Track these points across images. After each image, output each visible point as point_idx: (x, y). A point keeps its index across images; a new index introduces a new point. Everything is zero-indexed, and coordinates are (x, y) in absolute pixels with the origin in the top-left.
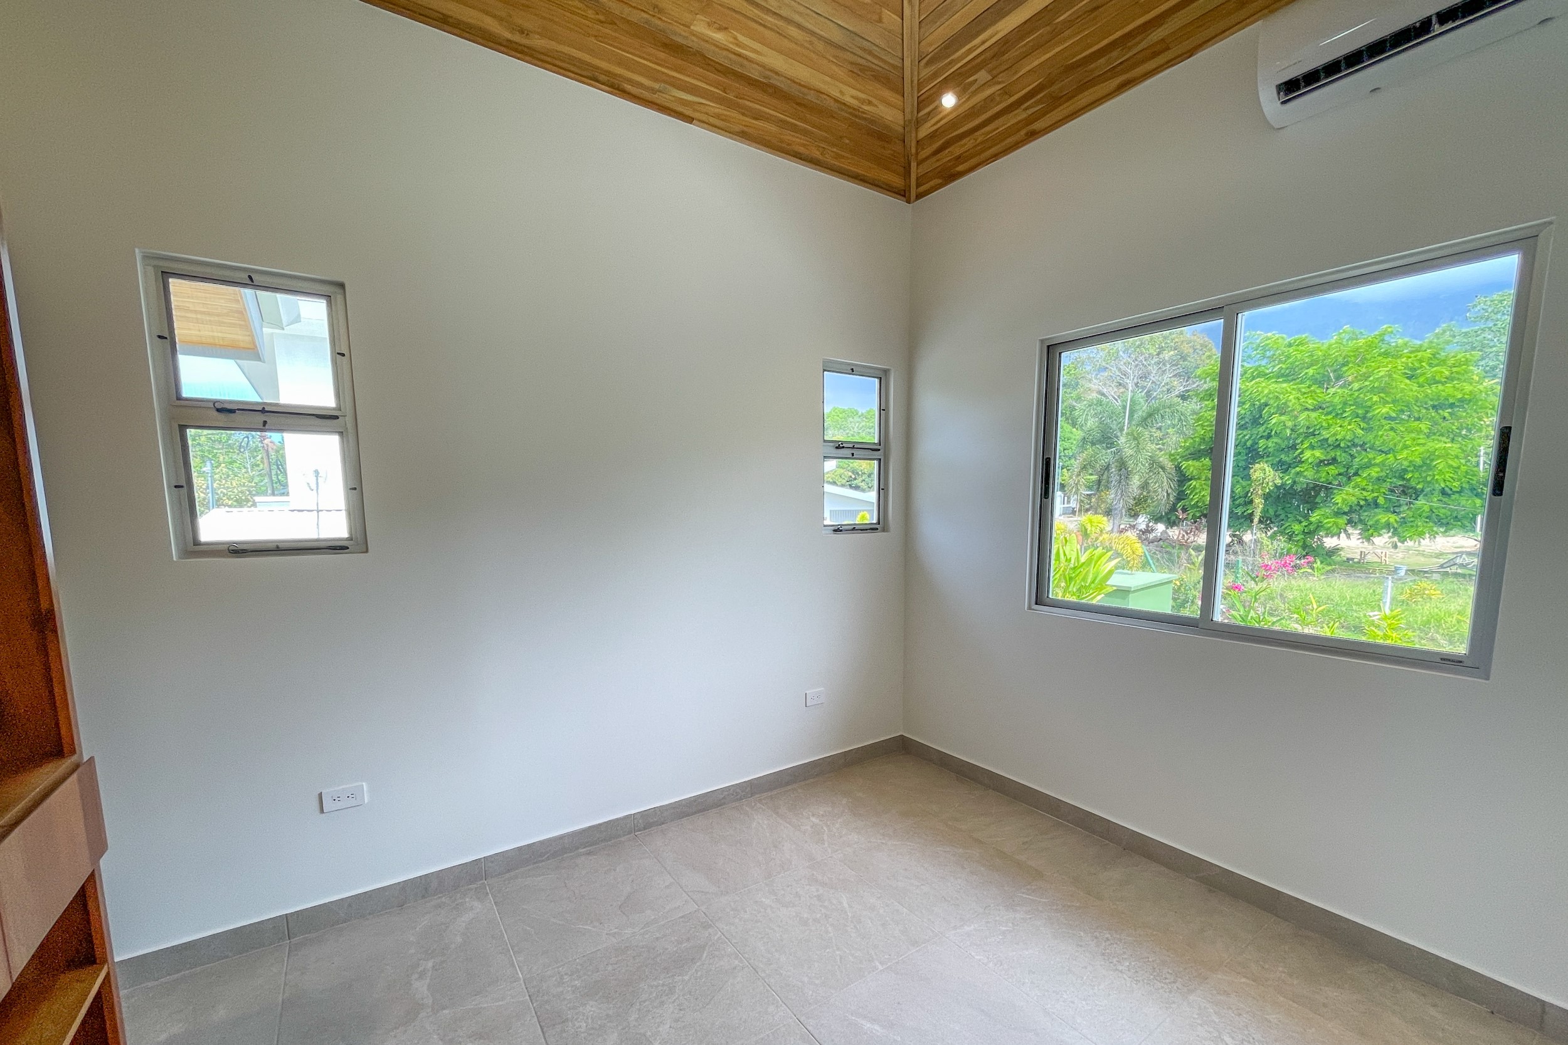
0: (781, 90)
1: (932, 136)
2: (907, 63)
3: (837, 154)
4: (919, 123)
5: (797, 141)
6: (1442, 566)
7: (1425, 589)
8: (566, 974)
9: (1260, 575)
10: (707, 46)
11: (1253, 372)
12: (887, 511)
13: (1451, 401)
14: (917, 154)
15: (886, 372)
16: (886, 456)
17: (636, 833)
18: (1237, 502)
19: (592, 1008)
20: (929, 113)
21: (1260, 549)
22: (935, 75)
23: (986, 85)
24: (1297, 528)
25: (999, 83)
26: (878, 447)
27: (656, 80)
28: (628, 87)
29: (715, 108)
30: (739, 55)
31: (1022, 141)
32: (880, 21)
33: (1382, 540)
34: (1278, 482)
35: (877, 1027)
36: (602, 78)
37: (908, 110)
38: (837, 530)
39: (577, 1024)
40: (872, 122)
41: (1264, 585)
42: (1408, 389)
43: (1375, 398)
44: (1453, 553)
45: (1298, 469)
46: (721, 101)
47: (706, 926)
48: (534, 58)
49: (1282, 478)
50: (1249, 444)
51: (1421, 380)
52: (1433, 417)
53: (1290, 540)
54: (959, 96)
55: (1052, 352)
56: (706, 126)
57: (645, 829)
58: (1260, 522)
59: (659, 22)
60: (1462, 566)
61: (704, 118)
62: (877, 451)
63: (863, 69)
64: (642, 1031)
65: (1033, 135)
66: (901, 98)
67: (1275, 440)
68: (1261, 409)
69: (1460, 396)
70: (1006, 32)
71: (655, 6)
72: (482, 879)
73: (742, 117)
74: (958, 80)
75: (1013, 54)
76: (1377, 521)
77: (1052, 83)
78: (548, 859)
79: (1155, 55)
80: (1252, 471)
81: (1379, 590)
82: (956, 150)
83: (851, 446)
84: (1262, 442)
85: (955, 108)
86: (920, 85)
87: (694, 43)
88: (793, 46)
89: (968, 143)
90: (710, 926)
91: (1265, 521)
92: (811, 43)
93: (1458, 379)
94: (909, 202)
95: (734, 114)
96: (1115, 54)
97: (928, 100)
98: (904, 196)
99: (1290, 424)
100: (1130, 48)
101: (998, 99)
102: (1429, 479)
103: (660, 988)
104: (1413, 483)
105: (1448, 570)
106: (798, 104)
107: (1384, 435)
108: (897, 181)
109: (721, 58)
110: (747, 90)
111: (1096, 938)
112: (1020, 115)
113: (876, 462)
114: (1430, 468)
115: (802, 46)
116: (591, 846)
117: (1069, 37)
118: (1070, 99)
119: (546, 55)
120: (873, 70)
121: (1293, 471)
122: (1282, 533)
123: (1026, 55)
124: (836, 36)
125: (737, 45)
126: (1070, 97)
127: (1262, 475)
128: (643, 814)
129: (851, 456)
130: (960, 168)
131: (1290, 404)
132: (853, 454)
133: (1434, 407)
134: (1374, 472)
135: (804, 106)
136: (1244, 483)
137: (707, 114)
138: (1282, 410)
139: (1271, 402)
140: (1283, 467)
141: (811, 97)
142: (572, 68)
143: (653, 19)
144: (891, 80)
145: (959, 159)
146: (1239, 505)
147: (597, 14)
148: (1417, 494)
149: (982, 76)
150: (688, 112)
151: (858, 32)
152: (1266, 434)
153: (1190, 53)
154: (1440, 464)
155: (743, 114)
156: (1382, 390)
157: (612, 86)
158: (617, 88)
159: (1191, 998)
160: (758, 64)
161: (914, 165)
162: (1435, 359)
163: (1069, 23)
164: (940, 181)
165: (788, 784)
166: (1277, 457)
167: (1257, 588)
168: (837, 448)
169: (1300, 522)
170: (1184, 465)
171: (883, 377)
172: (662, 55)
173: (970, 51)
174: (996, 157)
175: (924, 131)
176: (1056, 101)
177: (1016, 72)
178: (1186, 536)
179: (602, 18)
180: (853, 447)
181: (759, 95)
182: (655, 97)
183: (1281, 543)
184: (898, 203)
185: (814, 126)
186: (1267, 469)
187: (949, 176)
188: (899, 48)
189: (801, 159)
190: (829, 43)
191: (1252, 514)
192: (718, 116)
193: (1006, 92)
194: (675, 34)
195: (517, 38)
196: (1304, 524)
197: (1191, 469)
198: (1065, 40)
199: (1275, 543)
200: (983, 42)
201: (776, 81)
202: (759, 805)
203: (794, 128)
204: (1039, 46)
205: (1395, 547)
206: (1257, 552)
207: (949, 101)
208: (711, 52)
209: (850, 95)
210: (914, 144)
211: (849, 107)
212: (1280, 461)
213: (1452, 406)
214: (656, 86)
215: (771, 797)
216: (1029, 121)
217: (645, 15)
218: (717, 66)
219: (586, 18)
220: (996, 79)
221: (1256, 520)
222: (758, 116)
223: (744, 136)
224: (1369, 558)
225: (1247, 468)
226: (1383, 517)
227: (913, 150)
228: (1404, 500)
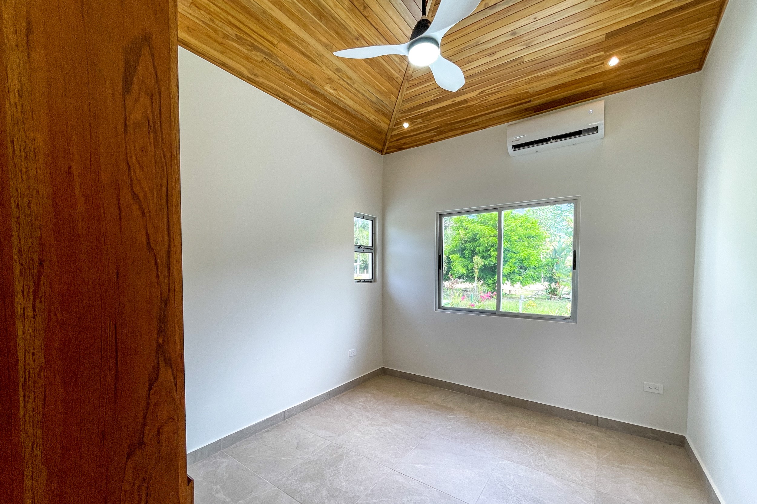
0: (349, 112)
1: (396, 135)
2: (395, 111)
3: (362, 135)
4: (393, 130)
5: (348, 129)
6: (534, 295)
7: (531, 304)
8: (289, 476)
9: (480, 300)
10: (327, 93)
11: (472, 221)
12: (376, 275)
13: (533, 235)
14: (390, 139)
15: (374, 218)
16: (375, 251)
17: (286, 420)
18: (469, 271)
19: (308, 485)
20: (398, 128)
21: (478, 290)
22: (403, 117)
23: (420, 123)
24: (490, 281)
25: (424, 124)
26: (372, 248)
27: (302, 100)
28: (290, 101)
29: (322, 113)
30: (338, 99)
31: (428, 142)
32: (390, 98)
33: (518, 285)
34: (483, 263)
35: (422, 466)
36: (281, 95)
37: (391, 125)
38: (359, 282)
39: (306, 491)
40: (377, 127)
41: (481, 304)
42: (521, 231)
43: (512, 234)
44: (537, 290)
45: (490, 259)
46: (325, 111)
47: (339, 448)
48: (257, 85)
49: (484, 262)
50: (472, 248)
51: (524, 228)
52: (528, 241)
53: (488, 286)
54: (410, 125)
55: (440, 217)
56: (316, 119)
57: (289, 417)
58: (477, 279)
59: (312, 83)
60: (540, 295)
61: (316, 115)
62: (372, 249)
63: (380, 110)
64: (335, 487)
65: (432, 141)
66: (390, 121)
67: (482, 247)
68: (476, 236)
69: (535, 234)
70: (431, 110)
71: (313, 78)
72: (220, 450)
73: (331, 118)
74: (411, 120)
75: (431, 116)
76: (516, 278)
77: (441, 127)
78: (249, 436)
79: (474, 126)
80: (473, 259)
81: (518, 305)
82: (404, 141)
83: (363, 247)
84: (477, 248)
85: (408, 128)
86: (397, 119)
87: (322, 92)
88: (358, 99)
89: (409, 139)
90: (341, 448)
91: (480, 279)
92: (365, 99)
93: (534, 228)
94: (382, 155)
95: (328, 116)
96: (462, 123)
97: (399, 124)
98: (381, 152)
99: (486, 241)
100: (467, 123)
101: (423, 128)
102: (530, 263)
103: (333, 472)
104: (525, 265)
105: (536, 296)
106: (353, 117)
107: (516, 248)
108: (380, 147)
109: (331, 98)
110: (335, 109)
111: (479, 425)
112: (429, 134)
113: (371, 254)
114: (529, 259)
115: (362, 100)
116: (267, 428)
117: (451, 116)
118: (446, 133)
119: (262, 85)
120: (382, 111)
121: (489, 260)
122: (485, 283)
123: (434, 118)
124: (374, 99)
125: (338, 95)
126: (446, 132)
127: (477, 261)
128: (288, 411)
129: (363, 251)
130: (404, 147)
131: (486, 234)
132: (364, 251)
133: (528, 237)
134: (514, 260)
135: (355, 118)
136: (472, 264)
137: (318, 114)
138: (484, 236)
139: (479, 233)
140: (483, 257)
141: (359, 116)
142: (270, 91)
143: (310, 82)
144: (389, 116)
145: (405, 144)
146: (470, 273)
147: (289, 76)
148: (526, 269)
149: (420, 120)
150: (310, 112)
151: (382, 100)
152: (478, 245)
153: (485, 128)
154: (533, 258)
155: (332, 117)
156: (514, 231)
157: (284, 99)
158: (286, 100)
159: (513, 436)
160: (343, 102)
161: (388, 143)
162: (527, 221)
163: (451, 112)
164: (395, 149)
165: (343, 392)
166: (482, 254)
167: (479, 305)
168: (359, 248)
169: (491, 279)
170: (451, 256)
171: (373, 220)
172: (309, 94)
173: (417, 113)
174: (418, 145)
175: (394, 133)
176: (441, 133)
177: (431, 122)
178: (452, 285)
179: (291, 77)
180: (364, 248)
181: (340, 112)
182: (300, 106)
183: (485, 288)
184: (379, 154)
185: (356, 125)
186: (479, 258)
187: (400, 149)
188: (393, 107)
189: (348, 135)
190: (371, 101)
191: (475, 277)
192: (322, 116)
193: (426, 127)
194: (317, 88)
195: (252, 77)
196: (492, 280)
197: (453, 258)
198: (448, 116)
199: (483, 287)
200: (422, 111)
201: (348, 109)
202: (334, 402)
203: (349, 124)
204: (440, 116)
205: (522, 288)
206: (477, 291)
207: (406, 125)
208: (327, 95)
209: (372, 117)
210: (389, 137)
211: (371, 121)
212: (483, 256)
213: (533, 237)
214: (302, 102)
215: (338, 398)
216: (431, 137)
217: (308, 80)
218: (328, 100)
219: (284, 76)
220: (424, 122)
221: (476, 278)
222: (337, 118)
223: (330, 124)
224: (512, 293)
225: (472, 258)
226: (518, 277)
227: (389, 138)
228: (523, 271)
